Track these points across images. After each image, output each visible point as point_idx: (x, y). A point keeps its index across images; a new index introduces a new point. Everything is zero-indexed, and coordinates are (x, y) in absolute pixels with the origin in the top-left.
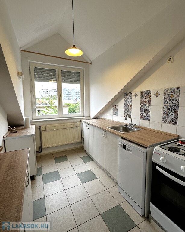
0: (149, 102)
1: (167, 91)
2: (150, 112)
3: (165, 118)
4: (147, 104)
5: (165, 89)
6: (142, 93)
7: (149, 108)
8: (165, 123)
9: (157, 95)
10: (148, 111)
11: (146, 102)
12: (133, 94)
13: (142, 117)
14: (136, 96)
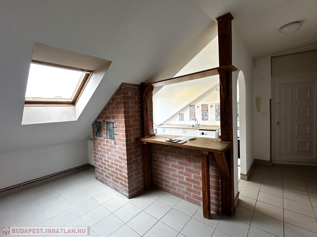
0: (207, 110)
1: (216, 105)
2: (208, 116)
3: (217, 118)
4: (206, 111)
5: (215, 104)
6: (202, 105)
7: (207, 114)
8: (217, 120)
9: (212, 106)
10: (207, 115)
11: (205, 110)
12: (196, 106)
13: (203, 119)
14: (198, 107)
